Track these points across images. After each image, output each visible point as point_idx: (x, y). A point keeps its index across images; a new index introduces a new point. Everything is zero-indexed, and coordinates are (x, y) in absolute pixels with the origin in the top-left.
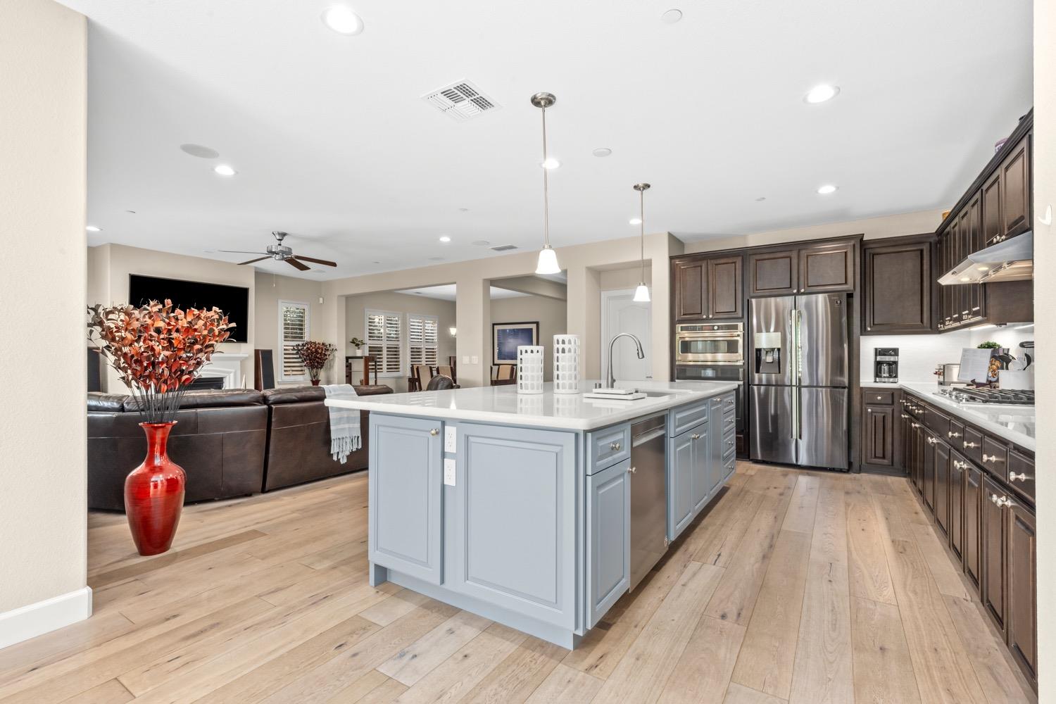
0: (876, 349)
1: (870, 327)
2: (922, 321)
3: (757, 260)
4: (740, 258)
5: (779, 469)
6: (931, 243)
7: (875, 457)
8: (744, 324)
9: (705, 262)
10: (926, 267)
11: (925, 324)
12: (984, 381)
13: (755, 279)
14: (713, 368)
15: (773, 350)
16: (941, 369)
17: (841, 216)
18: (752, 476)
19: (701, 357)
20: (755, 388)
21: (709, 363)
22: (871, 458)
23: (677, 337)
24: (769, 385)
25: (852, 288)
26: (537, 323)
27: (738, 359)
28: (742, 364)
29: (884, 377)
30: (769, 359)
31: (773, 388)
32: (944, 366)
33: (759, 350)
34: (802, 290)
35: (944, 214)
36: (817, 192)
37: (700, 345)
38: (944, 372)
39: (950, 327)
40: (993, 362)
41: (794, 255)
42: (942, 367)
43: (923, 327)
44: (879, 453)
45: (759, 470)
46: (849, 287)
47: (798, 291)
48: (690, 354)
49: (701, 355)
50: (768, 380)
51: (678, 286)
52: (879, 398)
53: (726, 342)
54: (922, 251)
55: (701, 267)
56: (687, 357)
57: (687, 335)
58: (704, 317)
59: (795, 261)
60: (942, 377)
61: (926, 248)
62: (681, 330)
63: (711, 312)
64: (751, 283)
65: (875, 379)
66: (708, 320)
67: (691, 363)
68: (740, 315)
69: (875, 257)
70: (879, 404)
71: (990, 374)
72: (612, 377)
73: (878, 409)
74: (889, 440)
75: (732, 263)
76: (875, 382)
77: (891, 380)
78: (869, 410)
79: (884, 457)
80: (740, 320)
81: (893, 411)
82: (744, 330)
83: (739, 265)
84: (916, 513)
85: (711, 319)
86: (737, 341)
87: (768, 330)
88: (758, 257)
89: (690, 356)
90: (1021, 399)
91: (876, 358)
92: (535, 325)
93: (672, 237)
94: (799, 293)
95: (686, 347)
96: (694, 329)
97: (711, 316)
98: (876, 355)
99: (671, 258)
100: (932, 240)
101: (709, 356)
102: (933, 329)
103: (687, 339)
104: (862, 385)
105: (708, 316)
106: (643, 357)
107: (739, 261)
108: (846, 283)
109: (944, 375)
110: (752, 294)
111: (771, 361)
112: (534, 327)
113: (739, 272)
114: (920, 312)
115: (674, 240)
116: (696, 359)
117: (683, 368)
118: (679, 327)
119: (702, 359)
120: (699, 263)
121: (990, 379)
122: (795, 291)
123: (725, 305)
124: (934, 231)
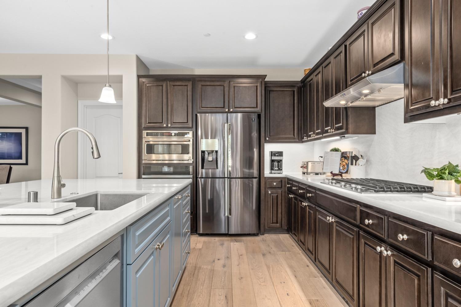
0: (272, 152)
1: (268, 138)
2: (294, 135)
3: (202, 85)
4: (191, 82)
5: (217, 239)
6: (298, 87)
7: (273, 223)
8: (193, 132)
9: (165, 82)
10: (296, 101)
11: (295, 137)
12: (337, 172)
13: (201, 100)
14: (169, 165)
15: (213, 151)
16: (305, 165)
17: (253, 63)
18: (200, 249)
19: (161, 157)
20: (199, 179)
21: (167, 162)
22: (270, 223)
23: (144, 140)
24: (207, 178)
25: (260, 111)
26: (27, 129)
27: (188, 158)
28: (192, 162)
29: (275, 170)
30: (210, 159)
31: (210, 179)
32: (307, 162)
33: (203, 152)
34: (231, 110)
35: (305, 70)
36: (244, 37)
37: (160, 148)
38: (307, 166)
39: (313, 138)
40: (343, 160)
41: (226, 85)
42: (306, 163)
43: (294, 139)
44: (275, 221)
45: (204, 242)
46: (258, 109)
47: (229, 110)
48: (153, 155)
49: (161, 155)
50: (207, 173)
51: (144, 100)
52: (275, 184)
53: (181, 146)
54: (294, 91)
55: (162, 86)
56: (151, 157)
57: (151, 140)
58: (165, 125)
59: (226, 89)
60: (306, 169)
61: (296, 89)
62: (147, 135)
63: (169, 122)
64: (198, 102)
65: (271, 172)
66: (167, 127)
67: (154, 162)
68: (191, 126)
69: (270, 92)
70: (275, 188)
71: (341, 168)
72: (59, 182)
73: (274, 191)
74: (279, 211)
75: (185, 86)
76: (271, 173)
77: (279, 172)
78: (270, 192)
79: (277, 223)
80: (190, 129)
81: (282, 191)
82: (193, 137)
83: (190, 88)
84: (308, 266)
85: (170, 128)
86: (188, 145)
87: (207, 138)
88: (203, 83)
89: (154, 156)
90: (396, 188)
91: (271, 158)
92: (24, 130)
93: (139, 60)
94: (229, 112)
95: (151, 149)
96: (157, 135)
97: (169, 125)
98: (272, 156)
99: (139, 77)
100: (299, 85)
101: (167, 157)
102: (300, 140)
103: (151, 143)
104: (265, 176)
105: (167, 125)
106: (99, 156)
107: (190, 84)
108: (257, 107)
109: (307, 168)
110: (199, 110)
111: (211, 160)
112: (23, 131)
113: (190, 93)
114: (293, 129)
115: (140, 63)
116: (157, 159)
117: (148, 166)
118: (145, 133)
119: (161, 158)
120: (160, 83)
121: (341, 171)
122: (227, 110)
123: (180, 117)
124: (300, 80)
